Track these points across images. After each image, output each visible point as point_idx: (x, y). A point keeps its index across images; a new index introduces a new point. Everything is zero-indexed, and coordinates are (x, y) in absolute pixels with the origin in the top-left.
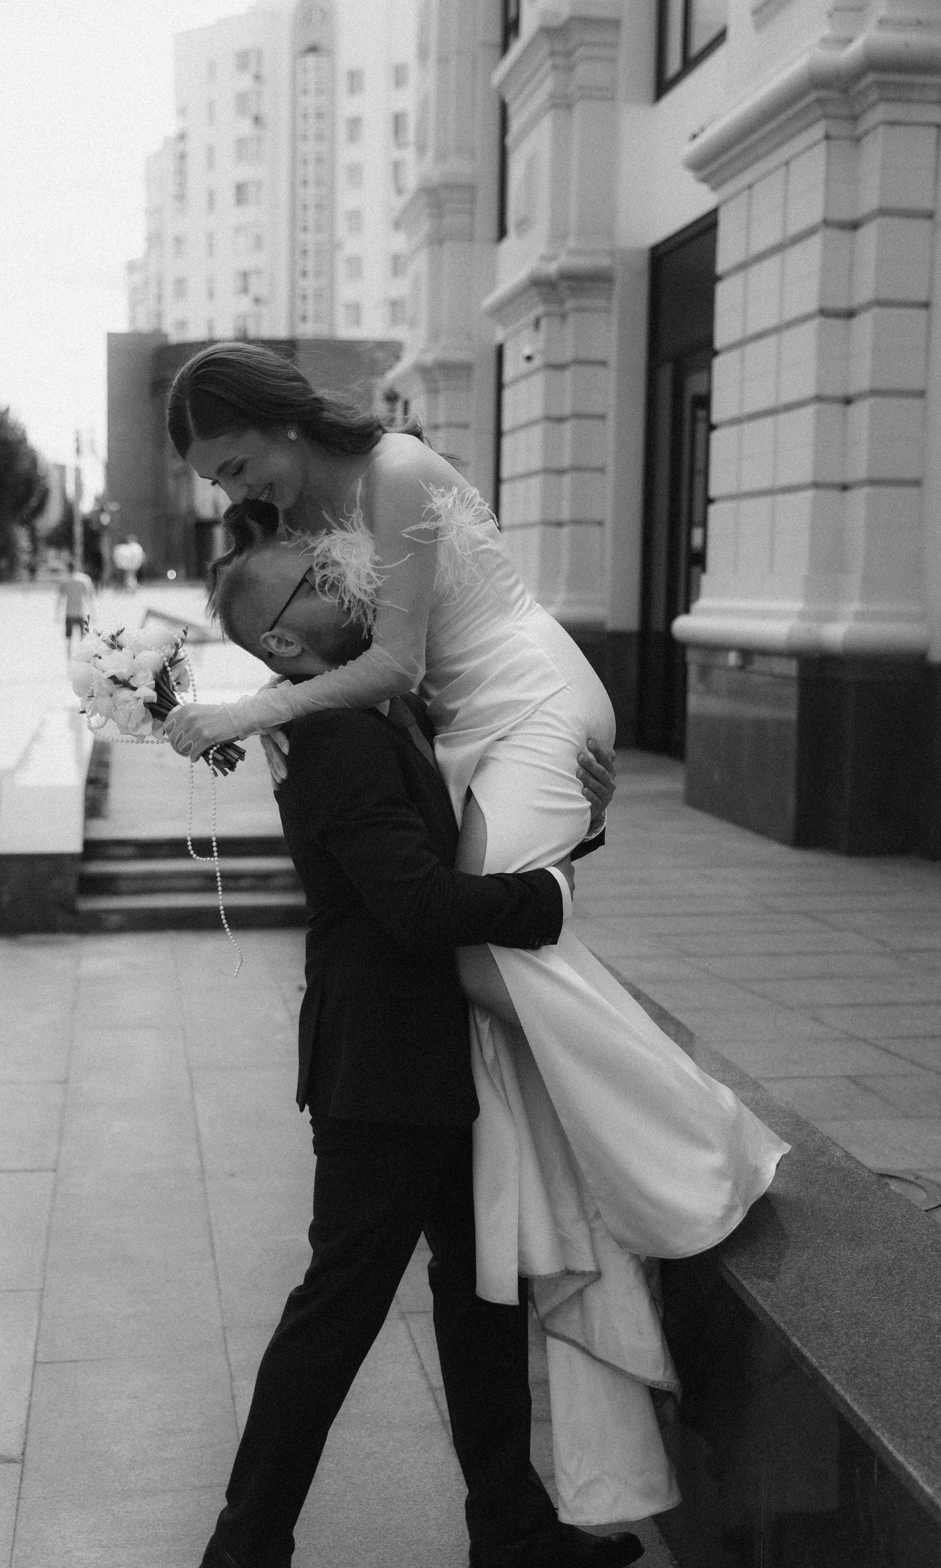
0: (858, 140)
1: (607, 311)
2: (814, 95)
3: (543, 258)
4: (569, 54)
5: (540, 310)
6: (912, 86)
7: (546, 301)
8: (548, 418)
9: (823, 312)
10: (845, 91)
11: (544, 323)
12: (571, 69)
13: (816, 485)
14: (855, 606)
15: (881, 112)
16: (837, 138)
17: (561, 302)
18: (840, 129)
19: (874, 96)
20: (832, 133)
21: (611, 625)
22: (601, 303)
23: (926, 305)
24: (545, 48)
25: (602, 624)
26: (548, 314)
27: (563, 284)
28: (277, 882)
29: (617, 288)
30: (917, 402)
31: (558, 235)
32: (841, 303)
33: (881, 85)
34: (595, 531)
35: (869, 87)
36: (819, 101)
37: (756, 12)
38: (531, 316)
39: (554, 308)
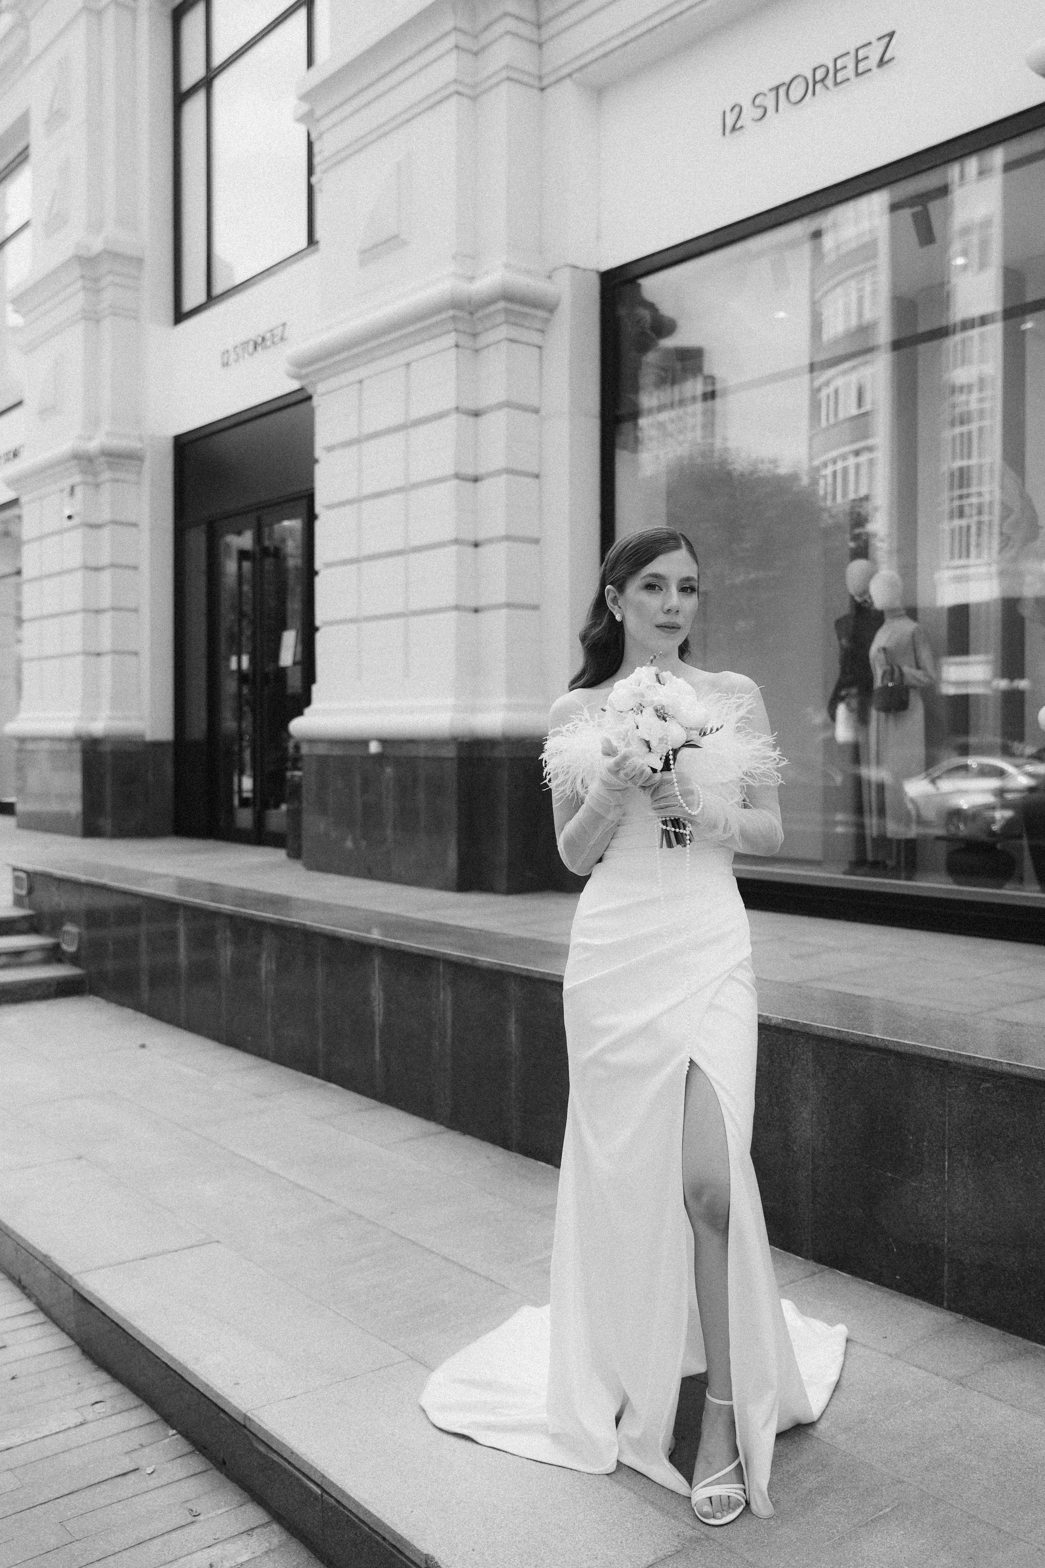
0: (477, 351)
1: (138, 483)
2: (451, 313)
3: (80, 437)
4: (96, 280)
5: (77, 478)
6: (526, 315)
7: (84, 472)
8: (87, 568)
9: (457, 476)
10: (471, 314)
11: (79, 491)
12: (98, 291)
13: (457, 608)
14: (504, 700)
15: (504, 331)
16: (464, 347)
17: (96, 474)
18: (465, 341)
19: (500, 318)
20: (461, 343)
21: (149, 737)
22: (133, 477)
23: (537, 476)
24: (77, 271)
25: (142, 736)
26: (85, 483)
27: (103, 459)
28: (28, 958)
29: (147, 464)
30: (532, 547)
31: (92, 421)
32: (470, 471)
33: (507, 311)
34: (131, 660)
35: (498, 311)
36: (454, 318)
37: (363, 252)
38: (66, 484)
39: (90, 479)
